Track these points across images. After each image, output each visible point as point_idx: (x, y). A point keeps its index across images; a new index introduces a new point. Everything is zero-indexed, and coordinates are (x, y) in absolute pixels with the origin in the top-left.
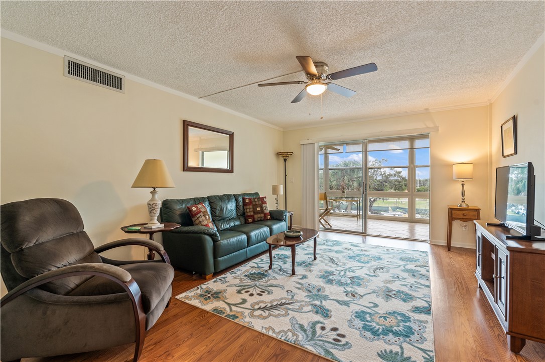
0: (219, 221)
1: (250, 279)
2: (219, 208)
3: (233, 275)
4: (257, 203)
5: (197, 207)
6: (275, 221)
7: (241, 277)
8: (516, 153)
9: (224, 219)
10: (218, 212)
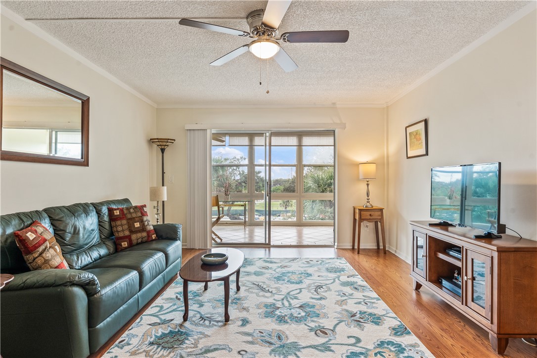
0: (71, 252)
1: (164, 348)
2: (70, 229)
3: (127, 348)
4: (134, 215)
5: (36, 231)
6: (168, 242)
7: (144, 348)
8: (427, 154)
9: (81, 247)
10: (68, 237)
